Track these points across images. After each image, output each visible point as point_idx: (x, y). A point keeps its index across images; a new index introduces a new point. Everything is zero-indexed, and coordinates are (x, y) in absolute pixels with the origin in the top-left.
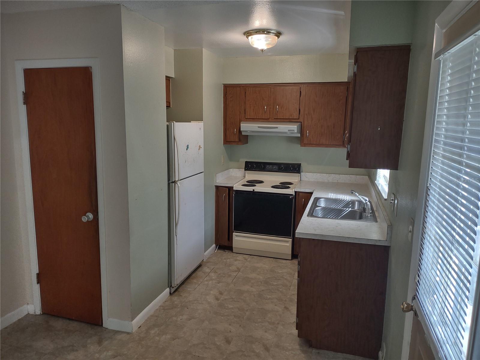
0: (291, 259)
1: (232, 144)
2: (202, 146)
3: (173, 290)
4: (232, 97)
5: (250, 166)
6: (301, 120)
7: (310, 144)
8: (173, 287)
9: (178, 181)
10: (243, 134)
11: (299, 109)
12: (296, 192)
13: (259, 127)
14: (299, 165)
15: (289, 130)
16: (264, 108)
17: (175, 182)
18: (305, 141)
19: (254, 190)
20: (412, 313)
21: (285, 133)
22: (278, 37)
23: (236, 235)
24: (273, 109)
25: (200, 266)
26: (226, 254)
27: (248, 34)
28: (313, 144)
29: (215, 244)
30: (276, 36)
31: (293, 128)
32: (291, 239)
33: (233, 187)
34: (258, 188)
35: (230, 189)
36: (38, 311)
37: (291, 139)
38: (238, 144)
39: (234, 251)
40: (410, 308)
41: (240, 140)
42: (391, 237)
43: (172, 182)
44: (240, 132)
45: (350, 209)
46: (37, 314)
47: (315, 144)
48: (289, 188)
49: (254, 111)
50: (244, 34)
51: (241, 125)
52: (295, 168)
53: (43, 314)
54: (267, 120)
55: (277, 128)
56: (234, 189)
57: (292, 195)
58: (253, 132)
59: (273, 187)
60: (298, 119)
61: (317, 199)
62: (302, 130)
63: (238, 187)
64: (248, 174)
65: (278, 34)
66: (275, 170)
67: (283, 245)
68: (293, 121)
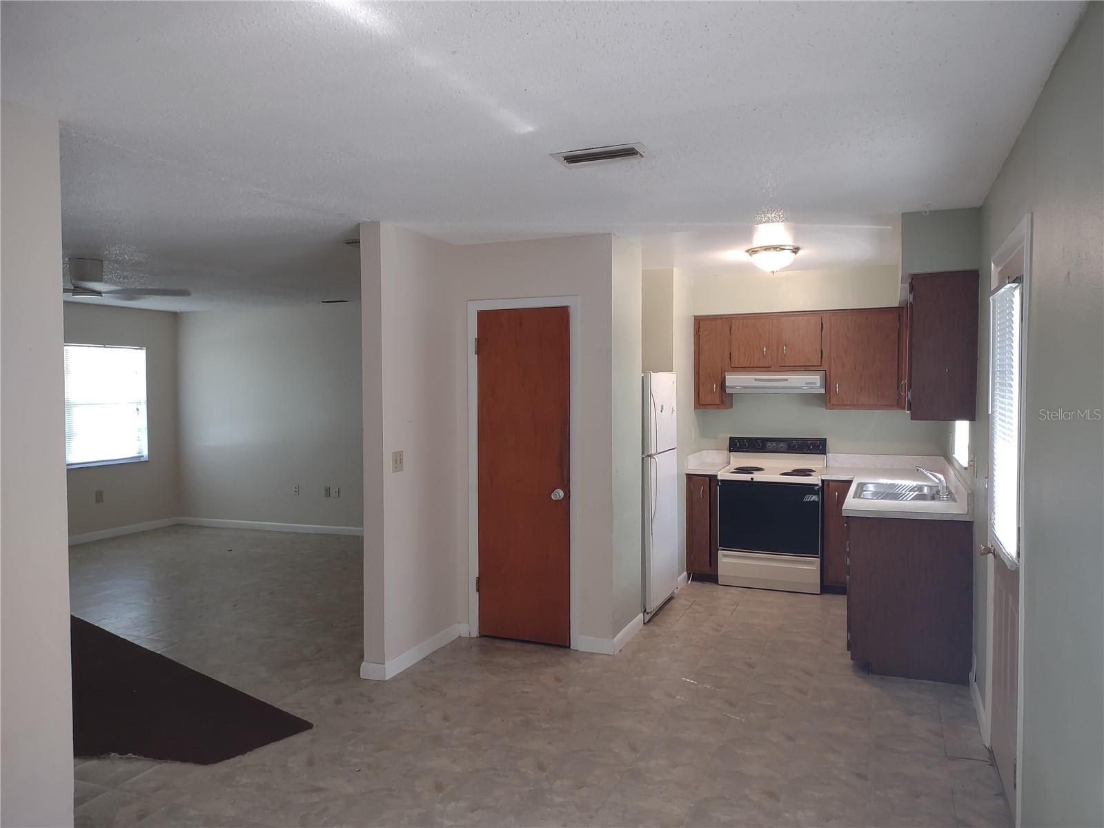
0: (819, 593)
1: (709, 408)
2: (675, 409)
3: (648, 617)
4: (709, 334)
5: (738, 445)
6: (825, 367)
7: (842, 406)
8: (648, 613)
9: (655, 455)
10: (728, 391)
11: (822, 351)
12: (823, 481)
13: (756, 380)
14: (823, 442)
15: (806, 384)
16: (763, 352)
17: (650, 456)
18: (834, 401)
19: (752, 479)
20: (991, 555)
21: (800, 388)
22: (795, 253)
23: (723, 555)
24: (778, 351)
25: (670, 599)
26: (707, 587)
27: (752, 251)
28: (846, 405)
29: (687, 570)
30: (794, 252)
31: (811, 381)
32: (819, 559)
33: (716, 476)
34: (758, 477)
35: (712, 478)
36: (475, 633)
37: (809, 399)
38: (719, 408)
39: (720, 583)
40: (988, 551)
41: (722, 402)
42: (973, 509)
43: (648, 456)
44: (723, 386)
45: (916, 493)
46: (473, 636)
47: (850, 405)
48: (810, 475)
49: (745, 356)
50: (747, 251)
51: (726, 377)
53: (480, 637)
54: (767, 369)
55: (787, 380)
56: (719, 478)
57: (817, 485)
58: (745, 387)
59: (783, 474)
60: (820, 366)
61: (861, 486)
62: (827, 383)
63: (723, 475)
64: (734, 457)
65: (796, 250)
66: (782, 450)
67: (806, 569)
68: (812, 368)
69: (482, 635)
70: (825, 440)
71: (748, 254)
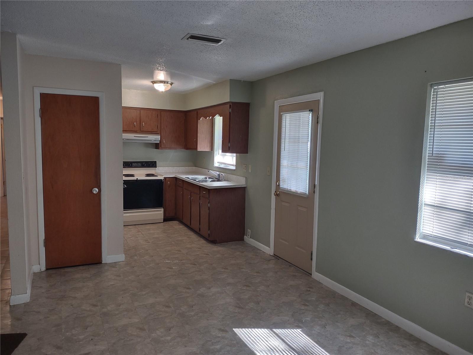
0: (163, 222)
5: (125, 165)
6: (159, 132)
7: (165, 148)
11: (158, 126)
12: (164, 178)
13: (134, 136)
16: (134, 124)
18: (162, 146)
19: (137, 179)
23: (124, 213)
24: (140, 124)
27: (154, 82)
32: (163, 209)
36: (44, 268)
46: (42, 270)
47: (168, 148)
48: (157, 176)
49: (126, 126)
52: (152, 164)
53: (46, 270)
54: (136, 132)
55: (148, 137)
57: (162, 180)
59: (146, 176)
60: (157, 132)
62: (161, 139)
65: (171, 84)
66: (139, 166)
67: (158, 213)
68: (154, 133)
69: (47, 269)
70: (156, 162)
71: (152, 83)
